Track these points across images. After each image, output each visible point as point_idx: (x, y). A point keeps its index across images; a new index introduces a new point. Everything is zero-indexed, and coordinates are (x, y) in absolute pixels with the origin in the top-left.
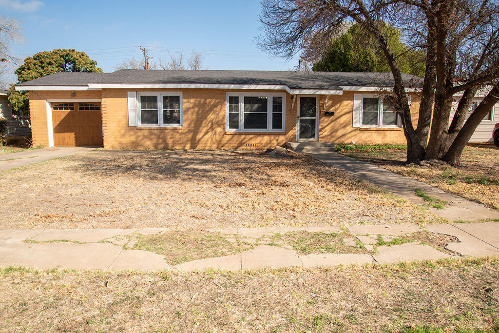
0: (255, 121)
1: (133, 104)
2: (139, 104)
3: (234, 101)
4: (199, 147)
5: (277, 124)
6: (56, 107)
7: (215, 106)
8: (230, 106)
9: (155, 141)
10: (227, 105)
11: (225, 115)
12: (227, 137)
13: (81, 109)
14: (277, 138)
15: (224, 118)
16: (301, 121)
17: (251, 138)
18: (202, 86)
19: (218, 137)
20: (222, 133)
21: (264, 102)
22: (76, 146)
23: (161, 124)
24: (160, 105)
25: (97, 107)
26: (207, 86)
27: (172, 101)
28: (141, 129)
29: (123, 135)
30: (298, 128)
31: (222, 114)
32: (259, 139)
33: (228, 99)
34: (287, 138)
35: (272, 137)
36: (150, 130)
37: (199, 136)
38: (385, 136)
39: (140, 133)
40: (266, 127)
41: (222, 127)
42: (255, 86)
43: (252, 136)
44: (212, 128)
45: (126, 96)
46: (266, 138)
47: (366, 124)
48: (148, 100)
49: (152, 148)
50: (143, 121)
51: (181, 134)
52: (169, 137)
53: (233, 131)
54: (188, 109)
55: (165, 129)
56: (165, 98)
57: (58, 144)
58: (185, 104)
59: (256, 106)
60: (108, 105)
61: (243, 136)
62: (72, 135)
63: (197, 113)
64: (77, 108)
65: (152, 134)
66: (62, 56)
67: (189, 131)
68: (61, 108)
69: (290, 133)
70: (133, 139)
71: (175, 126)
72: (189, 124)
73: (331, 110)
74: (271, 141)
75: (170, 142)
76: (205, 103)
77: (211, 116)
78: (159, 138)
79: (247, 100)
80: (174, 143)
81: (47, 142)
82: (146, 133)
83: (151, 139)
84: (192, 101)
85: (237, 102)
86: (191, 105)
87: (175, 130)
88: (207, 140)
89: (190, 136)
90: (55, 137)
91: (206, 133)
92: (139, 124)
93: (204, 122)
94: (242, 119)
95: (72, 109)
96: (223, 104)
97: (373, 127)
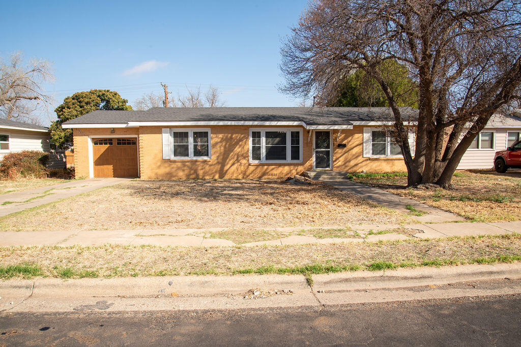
0: (276, 153)
1: (167, 141)
2: (172, 139)
3: (256, 135)
4: (227, 177)
5: (295, 155)
6: (96, 142)
7: (241, 140)
8: (253, 140)
9: (187, 172)
10: (251, 139)
11: (248, 149)
12: (251, 168)
13: (118, 144)
14: (296, 168)
15: (248, 151)
16: (317, 152)
17: (273, 169)
18: (229, 123)
19: (242, 168)
20: (247, 164)
21: (283, 136)
22: (114, 177)
23: (191, 157)
24: (191, 140)
25: (133, 143)
26: (233, 123)
27: (201, 135)
28: (175, 162)
29: (159, 167)
30: (314, 159)
31: (246, 148)
32: (281, 169)
33: (251, 134)
34: (305, 168)
35: (292, 167)
36: (183, 162)
37: (226, 168)
38: (393, 165)
39: (174, 165)
40: (285, 159)
41: (247, 159)
42: (276, 122)
43: (273, 167)
44: (238, 160)
45: (161, 133)
46: (287, 168)
47: (376, 155)
48: (180, 136)
49: (184, 178)
50: (175, 155)
51: (211, 165)
52: (200, 168)
53: (256, 162)
54: (216, 143)
55: (196, 161)
56: (195, 133)
57: (98, 175)
58: (214, 139)
59: (277, 140)
60: (145, 141)
61: (266, 167)
62: (111, 167)
63: (225, 147)
64: (115, 143)
65: (185, 166)
66: (99, 96)
67: (218, 163)
68: (101, 144)
69: (308, 164)
70: (167, 170)
71: (205, 158)
72: (218, 157)
73: (344, 142)
74: (291, 171)
75: (201, 172)
76: (231, 138)
77: (237, 149)
78: (191, 169)
79: (268, 135)
80: (205, 174)
81: (88, 173)
82: (179, 164)
83: (183, 170)
84: (221, 136)
85: (259, 137)
86: (219, 140)
87: (205, 161)
88: (234, 170)
89: (218, 167)
90: (95, 169)
91: (233, 164)
92: (173, 158)
93: (231, 155)
94: (263, 152)
95: (111, 144)
96: (247, 138)
97: (382, 157)
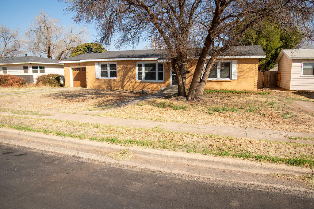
0: (150, 76)
1: (97, 69)
2: (100, 68)
3: (140, 66)
4: (125, 89)
5: (161, 77)
7: (131, 69)
8: (139, 69)
9: (106, 85)
10: (137, 68)
12: (137, 84)
13: (82, 70)
14: (160, 85)
15: (135, 75)
16: (173, 76)
17: (148, 85)
18: (124, 59)
19: (132, 84)
20: (134, 82)
21: (153, 66)
22: (81, 87)
23: (109, 77)
24: (109, 68)
25: (84, 69)
26: (126, 59)
27: (113, 66)
28: (101, 80)
29: (95, 82)
30: (171, 80)
31: (134, 73)
32: (152, 85)
33: (137, 65)
34: (165, 85)
35: (158, 84)
36: (104, 80)
37: (124, 84)
38: (221, 85)
39: (101, 82)
40: (155, 79)
41: (134, 79)
42: (147, 58)
43: (148, 84)
44: (130, 80)
45: (95, 65)
46: (155, 85)
47: (211, 78)
48: (104, 66)
49: (105, 88)
50: (102, 76)
51: (117, 82)
52: (112, 83)
53: (140, 81)
54: (120, 70)
55: (110, 80)
56: (111, 65)
57: (75, 86)
58: (119, 68)
59: (151, 68)
60: (88, 68)
61: (144, 84)
62: (79, 82)
63: (124, 72)
65: (105, 82)
66: (87, 46)
67: (121, 81)
68: (75, 70)
69: (167, 82)
70: (98, 84)
71: (115, 78)
72: (120, 78)
73: (189, 70)
74: (157, 86)
75: (113, 85)
76: (127, 67)
77: (130, 74)
78: (108, 84)
79: (146, 66)
80: (115, 86)
81: (70, 85)
82: (103, 81)
83: (105, 84)
84: (122, 66)
86: (121, 69)
87: (114, 80)
88: (128, 85)
89: (120, 83)
90: (73, 83)
91: (128, 82)
92: (101, 78)
93: (126, 77)
94: (143, 75)
95: (79, 70)
96: (135, 68)
97: (215, 79)
